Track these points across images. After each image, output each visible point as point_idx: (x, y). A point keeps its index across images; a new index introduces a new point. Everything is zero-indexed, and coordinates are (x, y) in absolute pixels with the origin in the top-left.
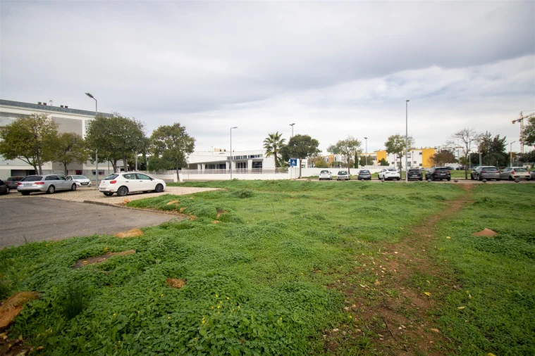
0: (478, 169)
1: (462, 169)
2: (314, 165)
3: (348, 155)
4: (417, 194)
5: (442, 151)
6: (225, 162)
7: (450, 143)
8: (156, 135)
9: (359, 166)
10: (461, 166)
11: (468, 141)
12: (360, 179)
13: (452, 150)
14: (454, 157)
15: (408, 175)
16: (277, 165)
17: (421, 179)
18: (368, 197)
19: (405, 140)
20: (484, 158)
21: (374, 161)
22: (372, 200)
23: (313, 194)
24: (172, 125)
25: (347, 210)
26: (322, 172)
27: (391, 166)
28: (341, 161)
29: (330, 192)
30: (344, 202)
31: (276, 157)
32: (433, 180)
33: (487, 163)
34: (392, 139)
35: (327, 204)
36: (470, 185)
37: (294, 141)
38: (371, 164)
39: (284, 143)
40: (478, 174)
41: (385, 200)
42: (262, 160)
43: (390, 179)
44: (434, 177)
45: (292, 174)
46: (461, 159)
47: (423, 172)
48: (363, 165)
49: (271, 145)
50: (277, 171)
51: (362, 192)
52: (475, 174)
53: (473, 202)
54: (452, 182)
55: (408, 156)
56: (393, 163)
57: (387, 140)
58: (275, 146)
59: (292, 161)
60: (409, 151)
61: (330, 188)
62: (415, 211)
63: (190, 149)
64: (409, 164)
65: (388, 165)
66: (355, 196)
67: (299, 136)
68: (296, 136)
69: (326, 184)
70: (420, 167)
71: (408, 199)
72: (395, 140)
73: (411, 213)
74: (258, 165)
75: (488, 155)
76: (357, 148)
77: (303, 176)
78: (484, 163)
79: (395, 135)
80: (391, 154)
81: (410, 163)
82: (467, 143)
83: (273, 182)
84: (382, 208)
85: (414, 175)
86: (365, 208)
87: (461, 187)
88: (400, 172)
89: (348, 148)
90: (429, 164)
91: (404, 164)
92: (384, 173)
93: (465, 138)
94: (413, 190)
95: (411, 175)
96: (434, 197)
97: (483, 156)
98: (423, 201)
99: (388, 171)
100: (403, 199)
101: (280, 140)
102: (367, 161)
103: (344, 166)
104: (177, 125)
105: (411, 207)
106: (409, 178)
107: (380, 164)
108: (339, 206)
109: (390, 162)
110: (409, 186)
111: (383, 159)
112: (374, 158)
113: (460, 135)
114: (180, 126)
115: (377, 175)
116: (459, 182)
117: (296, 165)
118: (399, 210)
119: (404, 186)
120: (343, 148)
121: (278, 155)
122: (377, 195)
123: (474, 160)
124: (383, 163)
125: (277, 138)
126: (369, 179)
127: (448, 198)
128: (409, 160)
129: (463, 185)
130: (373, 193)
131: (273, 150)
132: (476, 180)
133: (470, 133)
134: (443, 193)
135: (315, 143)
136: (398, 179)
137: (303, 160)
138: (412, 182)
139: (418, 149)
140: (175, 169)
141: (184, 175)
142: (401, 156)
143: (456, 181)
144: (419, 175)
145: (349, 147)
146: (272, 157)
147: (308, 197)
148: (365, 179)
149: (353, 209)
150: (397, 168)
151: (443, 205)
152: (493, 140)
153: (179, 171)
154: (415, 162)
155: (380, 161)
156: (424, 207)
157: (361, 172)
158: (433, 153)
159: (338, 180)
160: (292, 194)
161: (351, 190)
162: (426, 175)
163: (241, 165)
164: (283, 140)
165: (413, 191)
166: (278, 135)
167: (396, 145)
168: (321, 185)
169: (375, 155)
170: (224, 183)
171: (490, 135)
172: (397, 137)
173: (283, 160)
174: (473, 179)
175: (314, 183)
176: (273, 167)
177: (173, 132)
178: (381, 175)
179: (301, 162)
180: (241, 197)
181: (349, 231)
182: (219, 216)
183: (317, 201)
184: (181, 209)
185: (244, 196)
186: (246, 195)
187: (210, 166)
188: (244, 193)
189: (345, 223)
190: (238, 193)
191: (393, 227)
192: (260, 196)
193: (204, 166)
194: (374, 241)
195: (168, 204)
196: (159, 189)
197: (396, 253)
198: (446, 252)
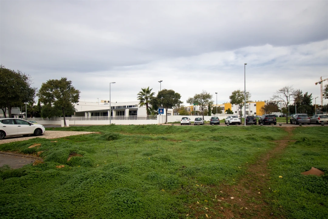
0: (295, 116)
1: (283, 116)
2: (179, 114)
3: (203, 105)
4: (253, 135)
5: (270, 103)
6: (107, 110)
7: (275, 97)
8: (45, 87)
9: (212, 114)
10: (282, 114)
11: (288, 95)
12: (211, 123)
13: (276, 103)
14: (278, 107)
15: (246, 120)
16: (149, 113)
17: (255, 124)
18: (215, 139)
19: (244, 94)
20: (298, 108)
21: (222, 111)
22: (218, 140)
23: (172, 136)
24: (59, 79)
25: (196, 150)
26: (183, 118)
27: (235, 114)
28: (198, 110)
29: (186, 134)
30: (195, 143)
31: (147, 107)
32: (264, 125)
33: (301, 112)
34: (234, 93)
35: (179, 145)
36: (291, 128)
37: (162, 94)
38: (220, 112)
39: (154, 96)
40: (295, 120)
41: (228, 140)
42: (137, 109)
43: (234, 123)
44: (265, 122)
45: (160, 120)
46: (283, 109)
47: (257, 118)
48: (214, 114)
49: (144, 97)
50: (148, 118)
51: (212, 134)
52: (293, 120)
53: (295, 142)
54: (278, 125)
55: (247, 107)
56: (236, 112)
57: (231, 95)
58: (147, 98)
59: (160, 110)
60: (247, 102)
61: (187, 131)
62: (251, 150)
63: (76, 100)
64: (247, 113)
65: (233, 113)
66: (205, 137)
67: (166, 90)
68: (163, 91)
69: (185, 128)
70: (255, 115)
71: (246, 140)
72: (237, 94)
73: (248, 151)
74: (133, 113)
75: (300, 107)
76: (210, 101)
77: (168, 122)
78: (298, 112)
79: (236, 90)
80: (234, 105)
81: (248, 112)
82: (287, 97)
83: (143, 127)
84: (224, 148)
85: (251, 120)
86: (210, 148)
87: (284, 130)
88: (241, 119)
89: (203, 100)
90: (261, 112)
91: (243, 113)
92: (229, 119)
93: (286, 93)
94: (250, 132)
95: (249, 121)
96: (265, 138)
97: (297, 107)
98: (257, 141)
99: (232, 118)
100: (242, 140)
101: (151, 93)
102: (218, 110)
103: (201, 114)
104: (64, 80)
105: (248, 146)
106: (246, 123)
107: (226, 112)
108: (189, 147)
109: (234, 111)
110: (247, 129)
111: (229, 109)
112: (223, 108)
113: (283, 91)
114: (67, 80)
115: (224, 120)
116: (283, 126)
117: (163, 113)
118: (239, 149)
119: (243, 128)
120: (199, 100)
121: (149, 105)
122: (222, 136)
123: (291, 110)
124: (229, 112)
125: (148, 92)
126: (218, 124)
127: (276, 138)
128: (247, 110)
129: (285, 128)
130: (219, 135)
131: (145, 102)
132: (294, 124)
133: (289, 90)
134: (271, 134)
135: (178, 96)
136: (239, 123)
137: (169, 110)
138: (249, 126)
139: (253, 102)
140: (63, 116)
141: (70, 122)
142: (241, 107)
143: (280, 125)
144: (254, 121)
145: (203, 99)
146: (145, 106)
147: (166, 139)
148: (215, 124)
149: (199, 149)
150: (239, 116)
151: (273, 144)
152: (303, 95)
153: (66, 118)
154: (251, 112)
155: (226, 111)
156: (258, 146)
157: (212, 118)
158: (264, 105)
159: (195, 124)
160: (155, 136)
161: (203, 133)
162: (259, 121)
163: (120, 112)
164: (153, 94)
165: (251, 133)
166: (149, 89)
167: (238, 98)
168: (181, 128)
169: (224, 106)
170: (103, 127)
171: (302, 93)
172: (238, 92)
173: (153, 109)
174: (291, 123)
175: (175, 127)
176: (145, 114)
177: (59, 85)
178: (227, 120)
179: (167, 111)
180: (108, 139)
181: (191, 173)
182: (69, 159)
183: (172, 142)
184: (39, 153)
185: (111, 138)
186: (113, 138)
187: (96, 114)
188: (111, 136)
189: (189, 164)
190: (106, 136)
191: (232, 167)
192: (124, 138)
193: (90, 114)
194: (212, 184)
195: (30, 147)
196: (38, 133)
197: (232, 198)
198: (280, 194)
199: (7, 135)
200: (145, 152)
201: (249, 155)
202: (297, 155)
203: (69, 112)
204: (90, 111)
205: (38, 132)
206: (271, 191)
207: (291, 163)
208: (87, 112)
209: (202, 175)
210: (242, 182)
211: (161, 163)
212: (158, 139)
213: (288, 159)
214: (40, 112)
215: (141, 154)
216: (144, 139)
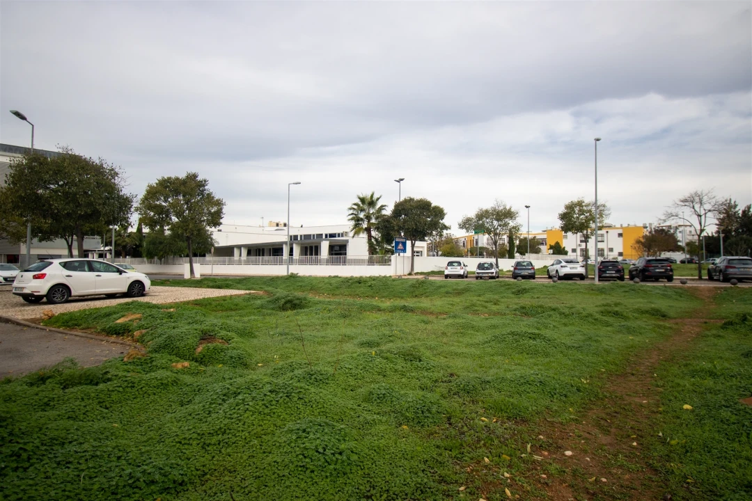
0: (720, 261)
1: (690, 261)
2: (440, 253)
3: (496, 234)
4: (616, 305)
5: (656, 231)
6: (281, 244)
7: (671, 215)
8: (152, 193)
9: (517, 255)
10: (688, 256)
11: (702, 212)
12: (515, 276)
13: (672, 231)
14: (676, 241)
15: (600, 269)
16: (372, 250)
17: (622, 278)
18: (525, 312)
19: (593, 209)
20: (727, 244)
21: (541, 247)
22: (533, 316)
23: (425, 303)
24: (182, 176)
25: (480, 338)
26: (450, 264)
27: (571, 256)
28: (485, 246)
29: (457, 300)
30: (477, 320)
31: (370, 237)
32: (642, 281)
33: (734, 253)
34: (570, 208)
35: (441, 324)
36: (710, 290)
37: (404, 208)
38: (537, 251)
39: (384, 212)
40: (721, 271)
41: (556, 316)
42: (347, 241)
43: (568, 277)
44: (644, 274)
45: (397, 266)
46: (689, 244)
47: (625, 266)
48: (522, 253)
49: (362, 215)
50: (371, 262)
51: (516, 300)
52: (715, 270)
53: (720, 323)
54: (675, 283)
55: (600, 239)
56: (574, 251)
57: (562, 210)
58: (368, 217)
59: (397, 244)
60: (600, 228)
61: (459, 293)
62: (612, 340)
63: (216, 220)
64: (600, 252)
65: (566, 253)
66: (502, 307)
67: (411, 200)
68: (406, 201)
69: (454, 285)
70: (620, 259)
71: (598, 316)
72: (577, 210)
73: (605, 343)
74: (339, 250)
75: (734, 239)
76: (512, 223)
77: (415, 271)
78: (727, 253)
79: (575, 200)
80: (569, 234)
81: (603, 250)
82: (700, 216)
83: (360, 281)
84: (547, 333)
85: (610, 271)
86: (513, 334)
87: (693, 294)
88: (586, 266)
89: (495, 223)
90: (634, 252)
91: (592, 252)
92: (557, 267)
93: (697, 207)
94: (608, 297)
95: (605, 272)
96: (647, 312)
97: (725, 239)
98: (626, 318)
99: (564, 264)
100: (590, 315)
101: (378, 206)
102: (531, 246)
103: (491, 254)
104: (192, 177)
105: (604, 330)
106: (600, 277)
107: (551, 251)
108: (464, 329)
109: (568, 249)
110: (601, 291)
111: (557, 243)
112: (543, 242)
113: (689, 201)
114: (199, 178)
115: (545, 269)
116: (689, 284)
117: (404, 250)
118: (582, 338)
119: (593, 290)
120: (487, 222)
121: (374, 233)
122: (541, 307)
123: (710, 246)
124: (558, 250)
125: (372, 203)
126: (532, 277)
127: (672, 313)
128: (600, 245)
129: (696, 289)
130: (535, 302)
131: (365, 225)
132: (718, 280)
133: (705, 199)
134: (661, 304)
135: (439, 213)
136: (581, 277)
137: (418, 243)
138: (606, 283)
139: (615, 228)
140: (187, 256)
141: (202, 268)
142: (586, 239)
143: (683, 282)
144: (618, 271)
145: (498, 220)
146: (364, 236)
147: (412, 310)
148: (524, 277)
149: (489, 335)
150: (580, 259)
151: (665, 328)
152: (740, 212)
153: (194, 259)
154: (611, 250)
155: (551, 247)
156: (630, 331)
157: (518, 264)
158: (641, 235)
159: (477, 278)
160: (387, 304)
161: (496, 297)
162: (630, 272)
163: (310, 248)
164: (382, 208)
165: (611, 299)
166: (375, 197)
167: (577, 217)
168: (444, 287)
169: (544, 236)
170: (273, 280)
171: (736, 206)
172: (580, 204)
173: (382, 242)
174: (711, 278)
175: (432, 283)
176: (365, 254)
177: (182, 188)
178: (552, 269)
179: (413, 246)
180: (283, 308)
181: (468, 391)
182: (200, 349)
183: (424, 318)
184: (137, 334)
185: (288, 305)
186: (293, 305)
187: (256, 251)
188: (290, 301)
189: (466, 369)
190: (278, 299)
191: (566, 379)
192: (319, 306)
193: (244, 252)
194: (519, 418)
195: (118, 321)
196: (136, 291)
197: (568, 453)
198: (687, 450)
199: (74, 293)
200: (364, 339)
201: (608, 352)
202: (727, 354)
203: (200, 247)
204: (245, 246)
205: (136, 289)
206: (663, 441)
207: (712, 374)
208: (239, 247)
209: (496, 396)
210: (592, 415)
211: (401, 363)
212: (393, 310)
213: (705, 365)
214: (140, 246)
215: (356, 341)
216: (362, 309)
